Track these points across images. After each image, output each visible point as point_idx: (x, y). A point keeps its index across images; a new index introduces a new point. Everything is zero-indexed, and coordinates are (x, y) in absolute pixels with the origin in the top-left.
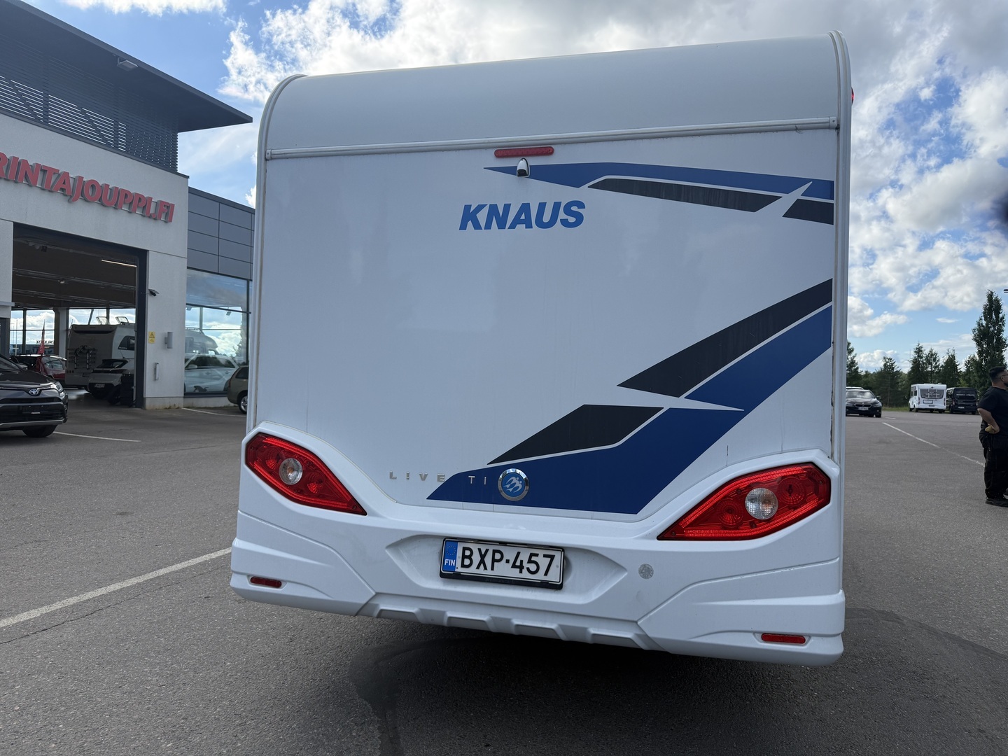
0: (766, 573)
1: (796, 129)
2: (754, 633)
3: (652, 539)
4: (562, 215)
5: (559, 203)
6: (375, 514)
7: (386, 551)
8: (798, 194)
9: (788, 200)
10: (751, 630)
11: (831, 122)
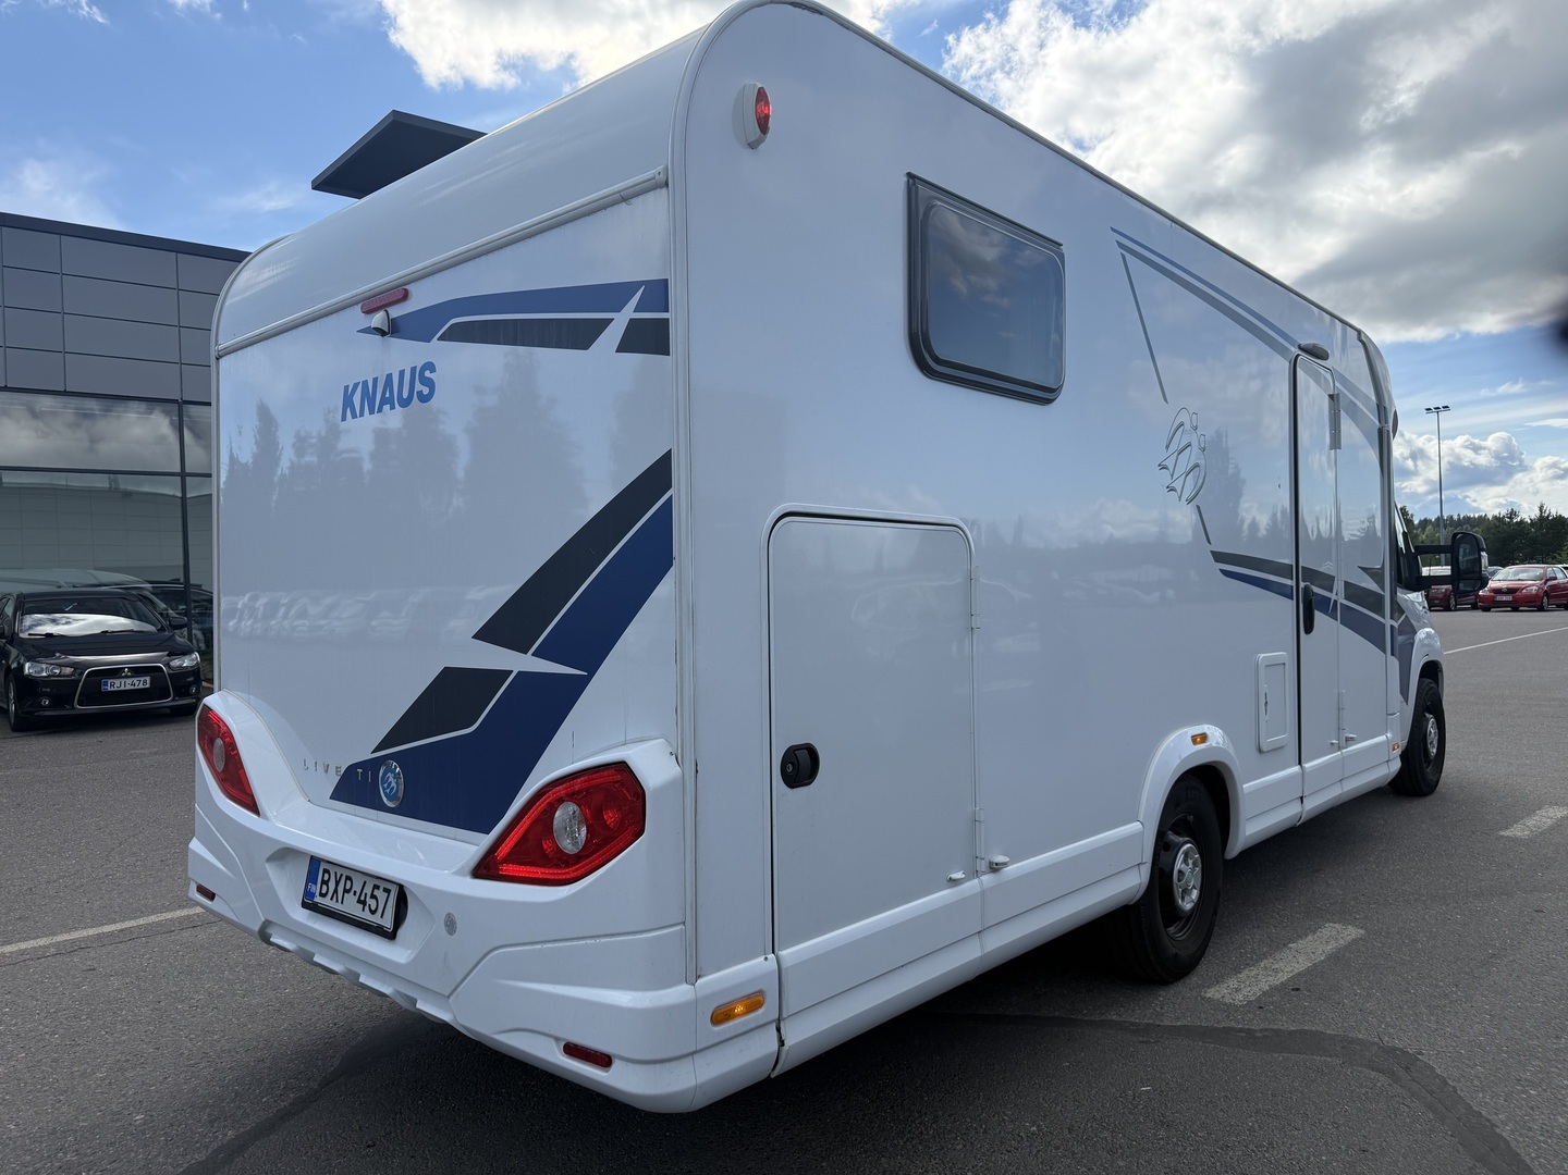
0: (569, 944)
1: (624, 200)
2: (557, 1039)
3: (465, 876)
4: (418, 387)
5: (415, 367)
6: (266, 818)
7: (267, 865)
8: (629, 312)
9: (620, 321)
10: (552, 1033)
11: (657, 177)
